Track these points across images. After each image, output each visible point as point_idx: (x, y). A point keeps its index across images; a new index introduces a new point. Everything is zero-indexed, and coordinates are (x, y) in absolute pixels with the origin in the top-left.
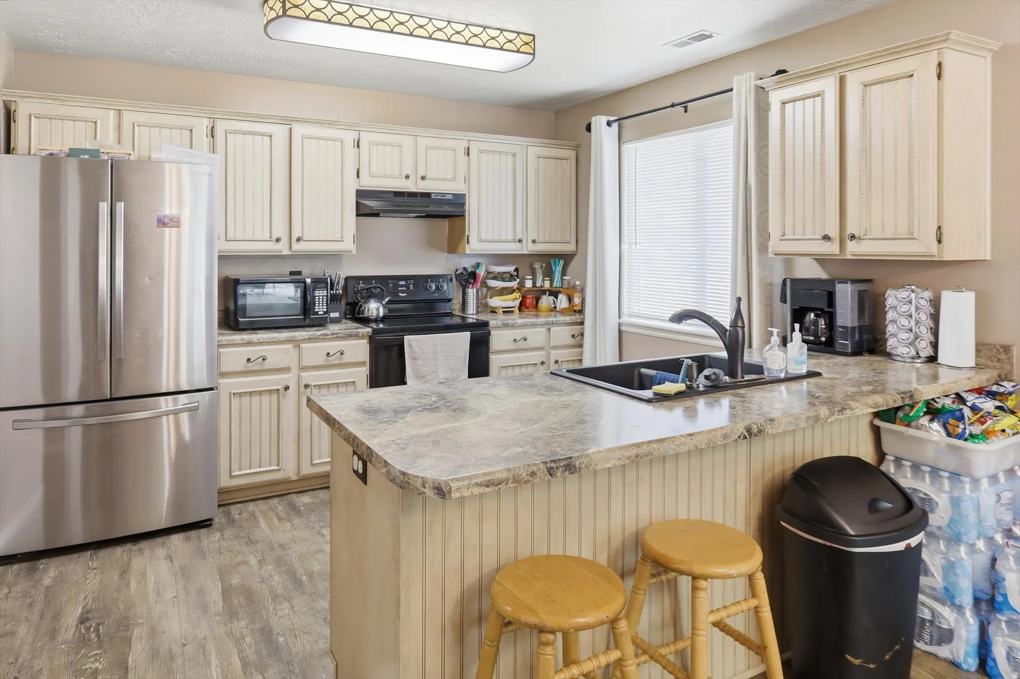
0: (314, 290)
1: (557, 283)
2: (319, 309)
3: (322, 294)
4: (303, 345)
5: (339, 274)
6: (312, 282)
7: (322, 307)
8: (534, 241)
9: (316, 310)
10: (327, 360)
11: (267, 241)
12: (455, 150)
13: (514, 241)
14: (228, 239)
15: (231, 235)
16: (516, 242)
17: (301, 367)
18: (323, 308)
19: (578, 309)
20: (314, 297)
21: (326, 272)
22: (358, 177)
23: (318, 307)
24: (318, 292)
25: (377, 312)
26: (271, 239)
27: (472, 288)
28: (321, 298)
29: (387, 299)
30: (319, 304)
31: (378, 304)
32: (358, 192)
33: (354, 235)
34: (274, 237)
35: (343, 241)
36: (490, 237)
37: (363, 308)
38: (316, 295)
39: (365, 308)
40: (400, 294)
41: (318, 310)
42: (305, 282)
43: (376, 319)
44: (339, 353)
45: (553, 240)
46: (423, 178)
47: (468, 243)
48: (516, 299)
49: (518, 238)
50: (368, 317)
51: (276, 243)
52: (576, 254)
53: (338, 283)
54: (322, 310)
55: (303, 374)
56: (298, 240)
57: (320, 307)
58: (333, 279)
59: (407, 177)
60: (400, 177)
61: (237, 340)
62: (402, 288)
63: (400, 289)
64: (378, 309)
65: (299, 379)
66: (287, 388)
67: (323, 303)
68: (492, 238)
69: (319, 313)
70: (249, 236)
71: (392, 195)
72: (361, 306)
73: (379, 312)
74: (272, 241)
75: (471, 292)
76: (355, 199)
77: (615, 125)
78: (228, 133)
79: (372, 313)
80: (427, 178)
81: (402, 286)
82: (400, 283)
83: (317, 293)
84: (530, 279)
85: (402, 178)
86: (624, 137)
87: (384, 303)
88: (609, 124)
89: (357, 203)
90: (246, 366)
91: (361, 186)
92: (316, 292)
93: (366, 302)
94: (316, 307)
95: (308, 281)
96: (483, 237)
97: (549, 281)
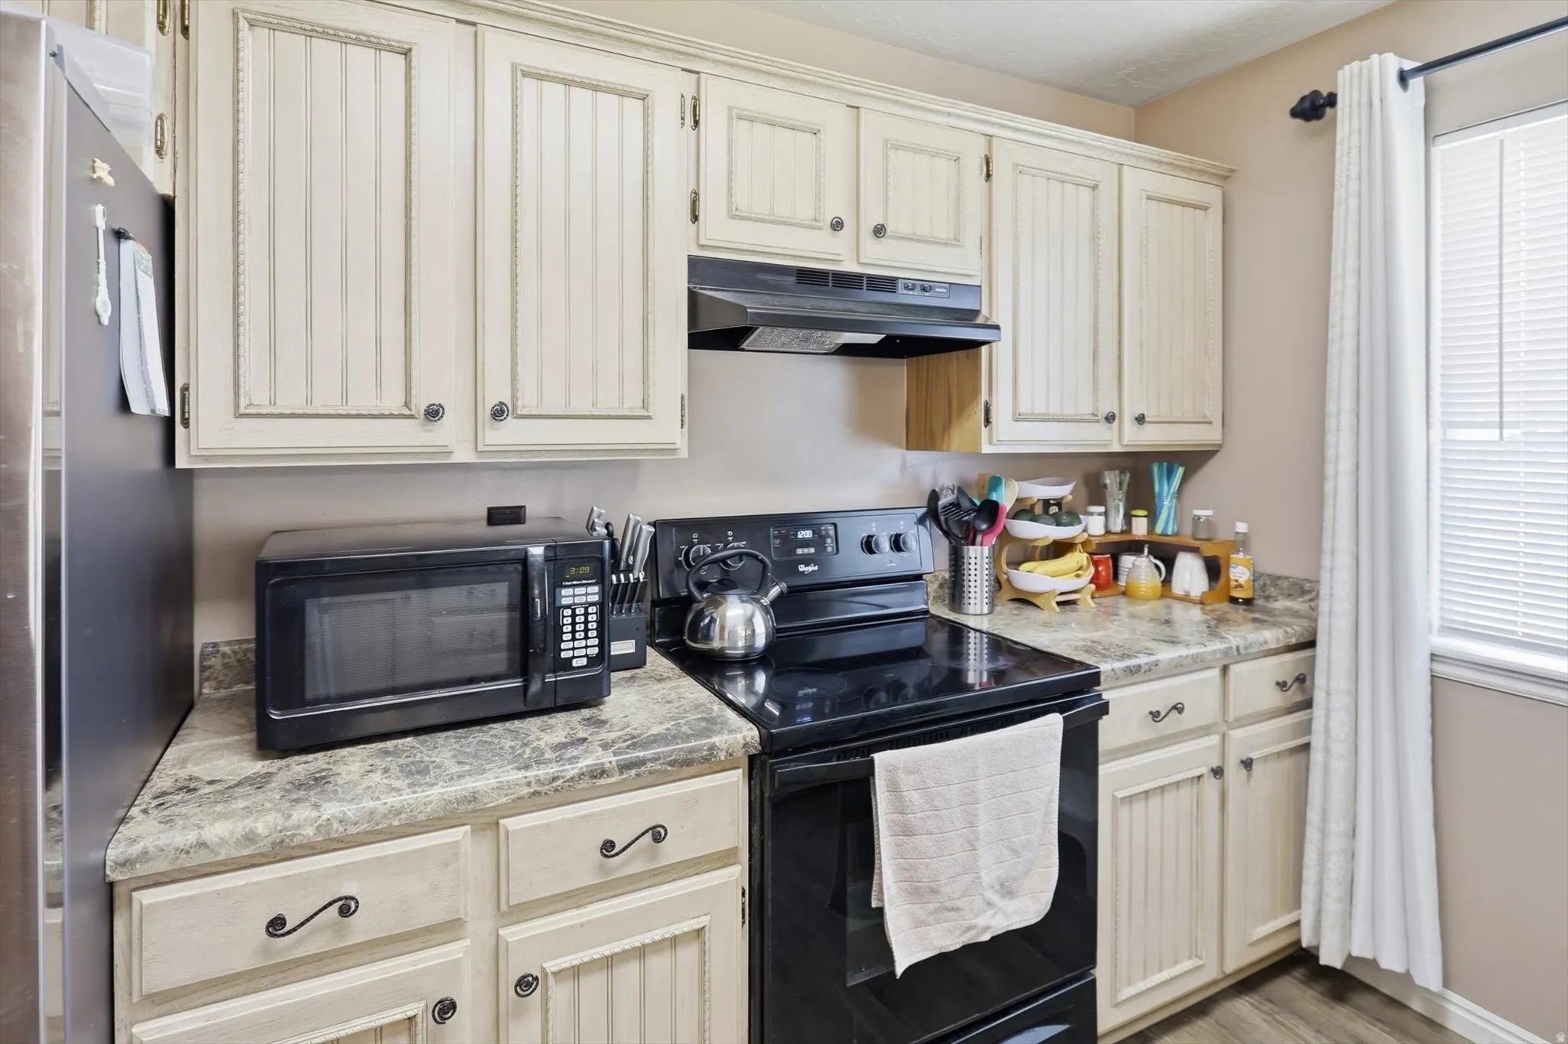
0: (557, 584)
1: (1165, 524)
2: (574, 649)
3: (583, 600)
4: (510, 824)
5: (637, 522)
6: (547, 559)
7: (583, 643)
8: (1140, 419)
9: (563, 655)
10: (602, 869)
11: (392, 416)
12: (957, 160)
13: (1093, 419)
14: (242, 410)
15: (256, 394)
16: (1098, 421)
17: (504, 907)
18: (586, 647)
19: (1245, 596)
20: (557, 609)
21: (595, 514)
22: (695, 218)
23: (570, 645)
24: (570, 591)
25: (749, 632)
26: (407, 412)
27: (982, 545)
28: (580, 611)
29: (775, 591)
30: (573, 632)
31: (749, 608)
32: (694, 263)
33: (682, 397)
34: (420, 404)
35: (649, 418)
36: (1040, 409)
37: (707, 620)
38: (565, 601)
39: (713, 620)
40: (802, 568)
41: (570, 654)
42: (524, 560)
43: (746, 655)
44: (649, 836)
45: (1177, 415)
46: (879, 231)
47: (988, 421)
48: (1080, 568)
49: (1104, 410)
50: (722, 649)
51: (430, 426)
52: (1217, 451)
53: (633, 551)
54: (583, 652)
55: (512, 934)
56: (499, 413)
57: (577, 644)
58: (618, 535)
59: (837, 225)
60: (814, 223)
61: (223, 842)
62: (806, 551)
63: (799, 551)
64: (749, 622)
65: (498, 952)
66: (445, 1009)
67: (586, 630)
68: (1043, 411)
69: (575, 663)
70: (327, 398)
71: (792, 279)
72: (700, 615)
73: (753, 631)
74: (412, 417)
75: (978, 556)
76: (686, 285)
77: (1417, 83)
78: (243, 24)
79: (733, 633)
80: (888, 233)
81: (805, 543)
82: (800, 536)
83: (566, 596)
84: (1100, 514)
85: (820, 228)
86: (1443, 118)
87: (766, 601)
88: (1403, 78)
89: (693, 296)
90: (265, 951)
91: (702, 247)
92: (564, 592)
93: (716, 604)
94: (563, 646)
95: (537, 551)
96: (1024, 408)
97: (1145, 519)
